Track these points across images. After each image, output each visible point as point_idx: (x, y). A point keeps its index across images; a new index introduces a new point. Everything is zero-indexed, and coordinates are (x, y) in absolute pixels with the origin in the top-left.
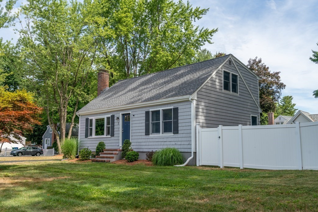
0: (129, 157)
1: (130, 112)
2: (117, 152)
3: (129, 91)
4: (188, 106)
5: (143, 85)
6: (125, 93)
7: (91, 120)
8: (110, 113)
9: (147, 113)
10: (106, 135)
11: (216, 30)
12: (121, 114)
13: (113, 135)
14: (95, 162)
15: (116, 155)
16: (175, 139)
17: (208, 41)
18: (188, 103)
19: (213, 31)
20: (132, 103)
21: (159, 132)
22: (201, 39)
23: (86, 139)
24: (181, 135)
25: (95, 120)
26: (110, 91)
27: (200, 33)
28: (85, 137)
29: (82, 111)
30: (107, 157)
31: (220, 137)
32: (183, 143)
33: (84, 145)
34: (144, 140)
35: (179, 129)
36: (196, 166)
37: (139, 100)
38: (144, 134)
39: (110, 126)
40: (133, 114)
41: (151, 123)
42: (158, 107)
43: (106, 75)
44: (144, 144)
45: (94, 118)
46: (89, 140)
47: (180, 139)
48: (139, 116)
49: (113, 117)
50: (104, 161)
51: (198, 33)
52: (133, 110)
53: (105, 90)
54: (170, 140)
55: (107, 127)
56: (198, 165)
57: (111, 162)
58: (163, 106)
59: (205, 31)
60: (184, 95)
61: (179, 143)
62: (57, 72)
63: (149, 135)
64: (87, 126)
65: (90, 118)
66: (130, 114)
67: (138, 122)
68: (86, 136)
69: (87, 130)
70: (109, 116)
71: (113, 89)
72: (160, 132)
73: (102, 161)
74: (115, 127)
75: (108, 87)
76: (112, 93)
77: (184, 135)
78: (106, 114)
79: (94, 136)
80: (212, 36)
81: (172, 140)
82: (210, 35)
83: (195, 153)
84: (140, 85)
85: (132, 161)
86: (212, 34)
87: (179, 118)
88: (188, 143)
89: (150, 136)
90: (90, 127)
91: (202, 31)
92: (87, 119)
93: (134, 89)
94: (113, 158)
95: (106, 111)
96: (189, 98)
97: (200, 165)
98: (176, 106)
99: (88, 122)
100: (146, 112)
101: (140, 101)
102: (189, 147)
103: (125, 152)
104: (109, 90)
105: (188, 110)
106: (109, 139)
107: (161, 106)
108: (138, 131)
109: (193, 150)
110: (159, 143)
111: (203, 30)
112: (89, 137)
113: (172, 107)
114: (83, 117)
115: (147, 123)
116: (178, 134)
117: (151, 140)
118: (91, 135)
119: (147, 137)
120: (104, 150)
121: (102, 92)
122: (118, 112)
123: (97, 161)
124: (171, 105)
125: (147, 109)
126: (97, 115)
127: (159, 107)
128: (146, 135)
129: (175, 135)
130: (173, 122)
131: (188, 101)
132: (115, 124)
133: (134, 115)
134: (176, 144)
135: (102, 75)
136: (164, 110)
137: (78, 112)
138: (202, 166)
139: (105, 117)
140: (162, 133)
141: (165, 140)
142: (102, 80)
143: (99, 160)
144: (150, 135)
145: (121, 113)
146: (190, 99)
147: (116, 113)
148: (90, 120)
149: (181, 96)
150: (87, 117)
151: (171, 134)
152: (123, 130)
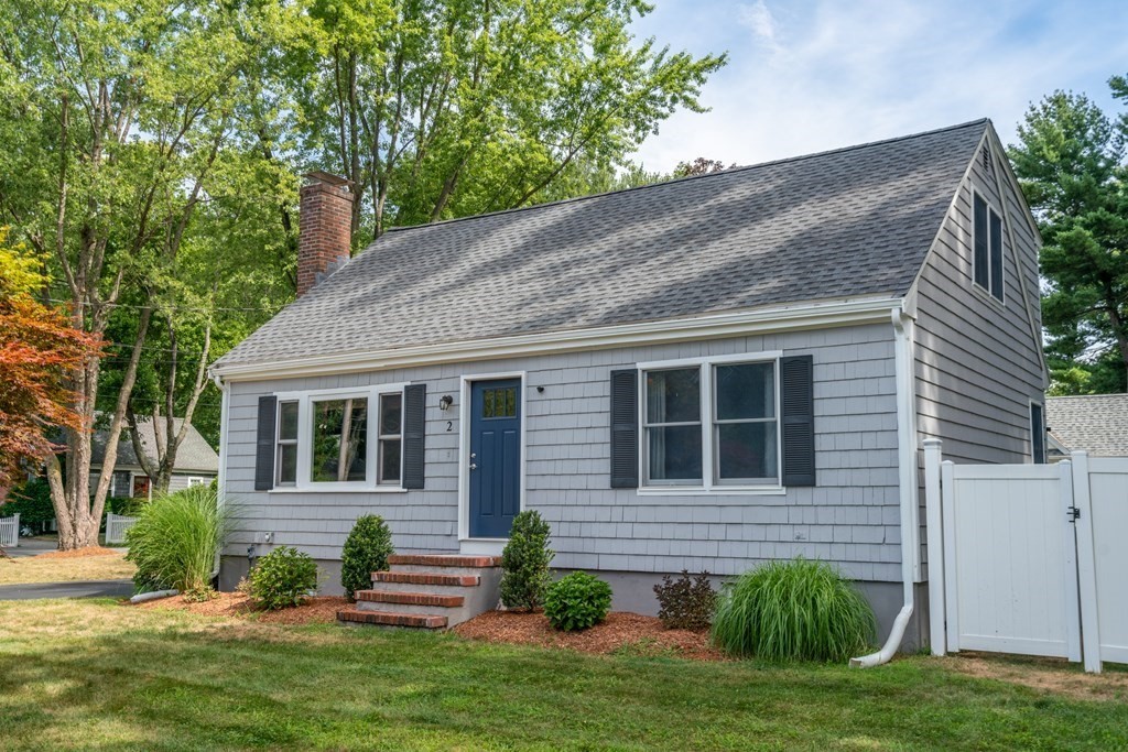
0: (565, 607)
1: (522, 374)
2: (476, 574)
3: (479, 273)
4: (879, 350)
5: (547, 250)
6: (461, 284)
7: (291, 409)
8: (399, 375)
9: (623, 382)
10: (378, 483)
11: (721, 59)
12: (467, 381)
13: (416, 481)
14: (358, 622)
15: (470, 590)
16: (796, 515)
17: (686, 100)
18: (875, 335)
19: (710, 65)
20: (537, 326)
21: (696, 474)
22: (658, 93)
23: (262, 497)
24: (835, 496)
25: (311, 405)
26: (363, 273)
27: (655, 69)
28: (257, 489)
29: (241, 363)
30: (425, 602)
31: (1077, 514)
32: (842, 534)
33: (251, 525)
34: (604, 515)
35: (821, 461)
36: (929, 654)
37: (570, 314)
38: (606, 481)
39: (402, 436)
40: (540, 384)
41: (645, 428)
42: (684, 350)
43: (339, 200)
44: (609, 531)
45: (305, 399)
46: (275, 500)
47: (825, 516)
48: (569, 391)
49: (417, 393)
50: (419, 624)
51: (646, 67)
52: (533, 365)
53: (333, 270)
54: (765, 515)
55: (380, 441)
56: (938, 649)
57: (450, 625)
58: (715, 347)
59: (675, 60)
60: (849, 293)
61: (824, 534)
62: (66, 187)
63: (637, 486)
64: (265, 431)
65: (283, 396)
66: (518, 379)
67: (571, 421)
68: (263, 482)
69: (264, 454)
70: (397, 387)
71: (377, 263)
72: (700, 476)
73: (403, 623)
74: (429, 442)
75: (348, 257)
76: (382, 281)
77: (849, 496)
78: (374, 378)
79: (304, 481)
80: (702, 81)
81: (780, 515)
82: (697, 76)
83: (922, 587)
84: (526, 246)
85: (581, 625)
86: (704, 75)
87: (820, 408)
88: (878, 536)
89: (642, 491)
90: (284, 436)
91: (665, 61)
92: (267, 404)
93: (505, 264)
94: (457, 603)
95: (382, 364)
96: (890, 310)
97: (953, 648)
98: (798, 347)
99: (273, 417)
100: (612, 372)
101: (581, 321)
102: (885, 554)
103: (527, 574)
104: (352, 268)
105: (878, 369)
106: (396, 500)
107: (704, 348)
108: (569, 467)
109: (910, 575)
110: (700, 532)
111: (666, 55)
112: (276, 490)
113: (773, 353)
114: (241, 390)
115: (621, 428)
116: (816, 490)
117: (644, 514)
118: (289, 475)
119: (623, 496)
120: (388, 560)
121: (322, 279)
122: (449, 372)
123: (370, 620)
124: (769, 342)
125: (622, 362)
126: (323, 382)
127: (694, 349)
128: (614, 486)
129: (793, 491)
130: (784, 426)
131: (886, 323)
132: (430, 428)
133: (541, 390)
134: (799, 540)
135: (324, 197)
136: (721, 370)
137: (218, 366)
138: (965, 654)
139: (373, 392)
140: (715, 483)
141: (734, 515)
142: (323, 222)
143: (385, 618)
144: (641, 488)
145: (463, 378)
146: (895, 314)
147: (436, 374)
148: (285, 405)
149: (838, 297)
150: (265, 391)
151: (771, 489)
152: (472, 461)
